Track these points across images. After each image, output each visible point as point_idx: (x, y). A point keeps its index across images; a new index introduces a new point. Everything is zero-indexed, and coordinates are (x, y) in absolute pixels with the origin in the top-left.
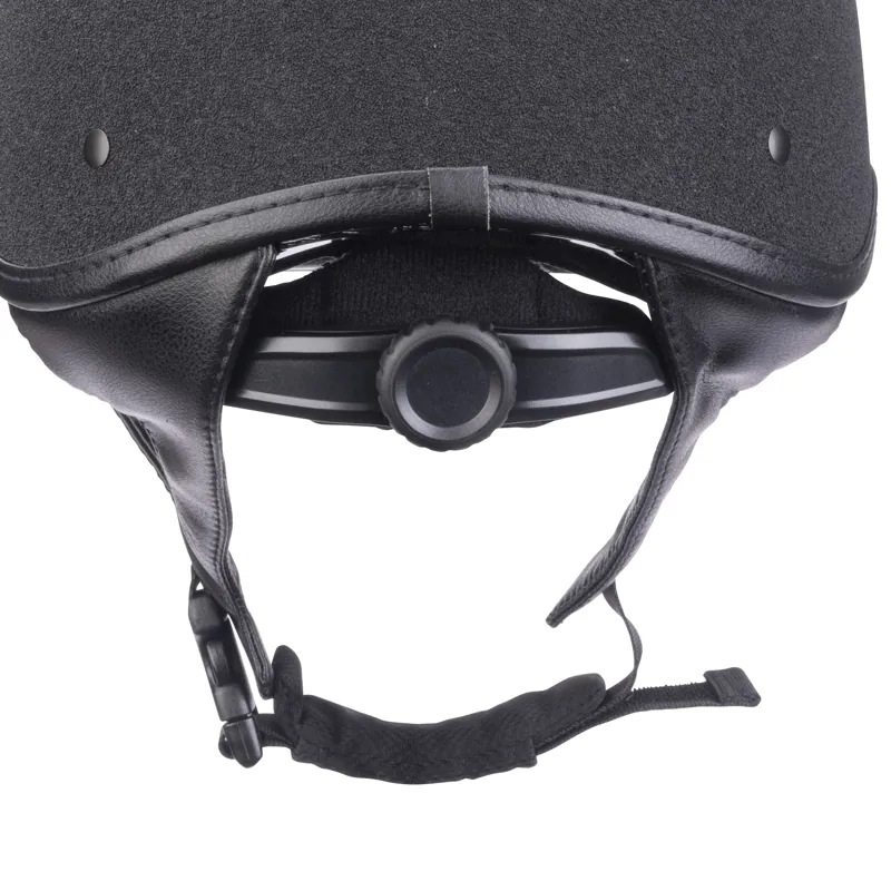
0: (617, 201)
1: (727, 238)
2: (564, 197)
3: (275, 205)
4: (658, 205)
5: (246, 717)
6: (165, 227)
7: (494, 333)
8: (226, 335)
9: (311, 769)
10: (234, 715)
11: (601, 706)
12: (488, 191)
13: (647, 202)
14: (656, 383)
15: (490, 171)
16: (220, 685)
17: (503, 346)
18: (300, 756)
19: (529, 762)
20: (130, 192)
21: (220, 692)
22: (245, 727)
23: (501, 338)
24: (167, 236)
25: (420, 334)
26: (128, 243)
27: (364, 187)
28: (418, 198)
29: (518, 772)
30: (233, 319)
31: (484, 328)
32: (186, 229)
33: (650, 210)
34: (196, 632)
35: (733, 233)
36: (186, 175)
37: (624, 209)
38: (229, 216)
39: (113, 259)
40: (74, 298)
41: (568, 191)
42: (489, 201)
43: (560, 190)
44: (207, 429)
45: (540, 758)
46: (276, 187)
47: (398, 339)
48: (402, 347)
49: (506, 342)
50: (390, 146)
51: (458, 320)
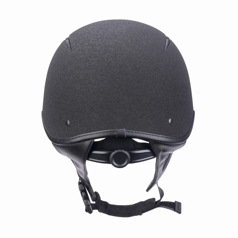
0: (144, 133)
1: (162, 137)
2: (137, 133)
3: (94, 134)
4: (151, 133)
5: (90, 205)
6: (78, 136)
7: (126, 151)
8: (87, 151)
9: (102, 214)
10: (88, 205)
11: (154, 206)
12: (125, 133)
13: (149, 133)
14: (152, 157)
15: (126, 130)
16: (85, 200)
17: (128, 153)
18: (100, 211)
19: (141, 214)
20: (73, 130)
21: (85, 201)
22: (89, 207)
23: (128, 152)
24: (79, 137)
25: (116, 152)
26: (72, 137)
27: (107, 132)
28: (115, 133)
29: (139, 216)
30: (88, 149)
31: (125, 151)
32: (81, 136)
33: (150, 134)
34: (80, 190)
35: (163, 136)
36: (81, 128)
37: (146, 134)
38: (88, 135)
39: (70, 139)
40: (64, 144)
41: (137, 132)
42: (125, 134)
43: (136, 132)
44: (84, 164)
45: (143, 214)
46: (95, 131)
47: (113, 152)
48: (113, 153)
49: (129, 152)
50: (111, 126)
51: (121, 149)
